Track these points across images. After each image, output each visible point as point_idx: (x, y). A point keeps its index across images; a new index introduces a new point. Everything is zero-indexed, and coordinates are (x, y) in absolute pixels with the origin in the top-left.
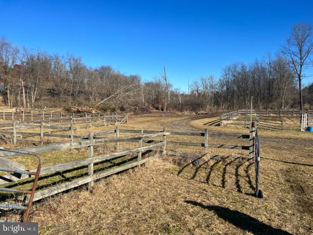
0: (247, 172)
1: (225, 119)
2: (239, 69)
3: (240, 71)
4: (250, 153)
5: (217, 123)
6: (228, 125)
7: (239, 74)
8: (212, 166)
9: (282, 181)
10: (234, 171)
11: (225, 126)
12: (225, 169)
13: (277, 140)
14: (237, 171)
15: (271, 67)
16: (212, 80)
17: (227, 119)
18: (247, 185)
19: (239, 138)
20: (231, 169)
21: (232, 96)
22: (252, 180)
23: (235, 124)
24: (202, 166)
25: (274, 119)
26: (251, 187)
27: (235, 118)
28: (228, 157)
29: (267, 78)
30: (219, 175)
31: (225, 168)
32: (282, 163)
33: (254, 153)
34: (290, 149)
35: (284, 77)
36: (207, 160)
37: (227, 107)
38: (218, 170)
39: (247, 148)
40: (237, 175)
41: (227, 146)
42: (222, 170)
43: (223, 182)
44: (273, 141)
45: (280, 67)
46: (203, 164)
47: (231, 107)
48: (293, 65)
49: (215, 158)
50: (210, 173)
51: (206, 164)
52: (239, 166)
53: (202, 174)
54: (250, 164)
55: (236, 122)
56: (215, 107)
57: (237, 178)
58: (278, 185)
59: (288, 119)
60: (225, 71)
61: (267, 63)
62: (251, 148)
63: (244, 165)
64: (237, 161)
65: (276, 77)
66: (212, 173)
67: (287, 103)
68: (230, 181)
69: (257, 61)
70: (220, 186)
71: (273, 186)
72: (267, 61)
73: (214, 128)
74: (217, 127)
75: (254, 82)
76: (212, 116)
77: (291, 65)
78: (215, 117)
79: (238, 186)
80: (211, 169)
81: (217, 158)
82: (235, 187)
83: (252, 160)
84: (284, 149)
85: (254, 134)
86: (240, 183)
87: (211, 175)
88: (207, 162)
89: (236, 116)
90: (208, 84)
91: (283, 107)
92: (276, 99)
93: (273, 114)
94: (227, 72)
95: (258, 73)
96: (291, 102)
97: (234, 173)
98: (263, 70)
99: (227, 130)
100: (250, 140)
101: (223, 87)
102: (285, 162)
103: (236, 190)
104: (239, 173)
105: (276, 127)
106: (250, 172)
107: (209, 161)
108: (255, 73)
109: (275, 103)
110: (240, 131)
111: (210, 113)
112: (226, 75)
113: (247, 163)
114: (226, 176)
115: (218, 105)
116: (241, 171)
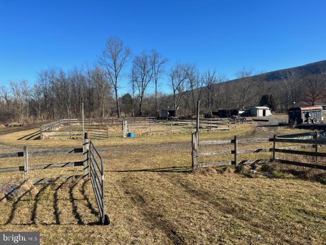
0: (83, 192)
1: (46, 131)
2: (57, 75)
3: (59, 78)
4: (84, 169)
5: (37, 136)
6: (51, 138)
7: (58, 80)
8: (37, 196)
9: (122, 194)
10: (67, 195)
11: (47, 139)
12: (55, 195)
13: (105, 149)
14: (71, 195)
15: (90, 76)
16: (25, 86)
17: (49, 131)
18: (88, 211)
19: (70, 152)
20: (63, 194)
21: (51, 105)
22: (91, 203)
23: (59, 136)
24: (22, 199)
25: (98, 127)
26: (93, 212)
27: (57, 129)
28: (58, 178)
29: (87, 87)
30: (48, 205)
31: (56, 193)
32: (116, 173)
33: (89, 168)
34: (120, 157)
35: (102, 87)
36: (29, 189)
37: (46, 116)
38: (47, 199)
39: (81, 164)
40: (72, 200)
41: (56, 165)
42: (51, 197)
43: (57, 215)
44: (103, 150)
45: (98, 77)
46: (24, 194)
47: (51, 116)
48: (110, 77)
49: (40, 182)
50: (35, 206)
51: (28, 194)
52: (73, 187)
53: (24, 211)
54: (85, 182)
55: (59, 133)
56: (32, 117)
57: (73, 204)
58: (119, 200)
59: (110, 127)
60: (41, 75)
61: (86, 72)
62: (85, 163)
63: (78, 185)
64: (70, 180)
65: (95, 87)
66: (38, 205)
67: (107, 112)
68: (66, 211)
69: (75, 68)
70: (53, 223)
71: (115, 204)
72: (86, 69)
73: (32, 142)
74: (36, 141)
75: (74, 91)
76: (29, 127)
77: (108, 76)
78: (32, 129)
79: (78, 216)
80: (37, 200)
81: (43, 182)
82: (73, 218)
83: (87, 177)
84: (114, 158)
85: (87, 147)
86: (78, 211)
87: (38, 209)
88: (29, 191)
89: (58, 126)
90: (21, 90)
91: (103, 116)
92: (97, 108)
93: (96, 122)
94: (44, 78)
95: (78, 81)
96: (110, 111)
97: (69, 198)
98: (83, 79)
99: (51, 144)
100: (84, 154)
101: (40, 94)
102: (119, 171)
103: (76, 223)
104: (75, 197)
105: (101, 136)
106: (86, 192)
107: (32, 188)
108: (75, 81)
109: (96, 112)
110: (66, 143)
111: (25, 124)
112: (43, 81)
113: (82, 181)
114: (59, 205)
115: (36, 115)
116: (77, 193)
